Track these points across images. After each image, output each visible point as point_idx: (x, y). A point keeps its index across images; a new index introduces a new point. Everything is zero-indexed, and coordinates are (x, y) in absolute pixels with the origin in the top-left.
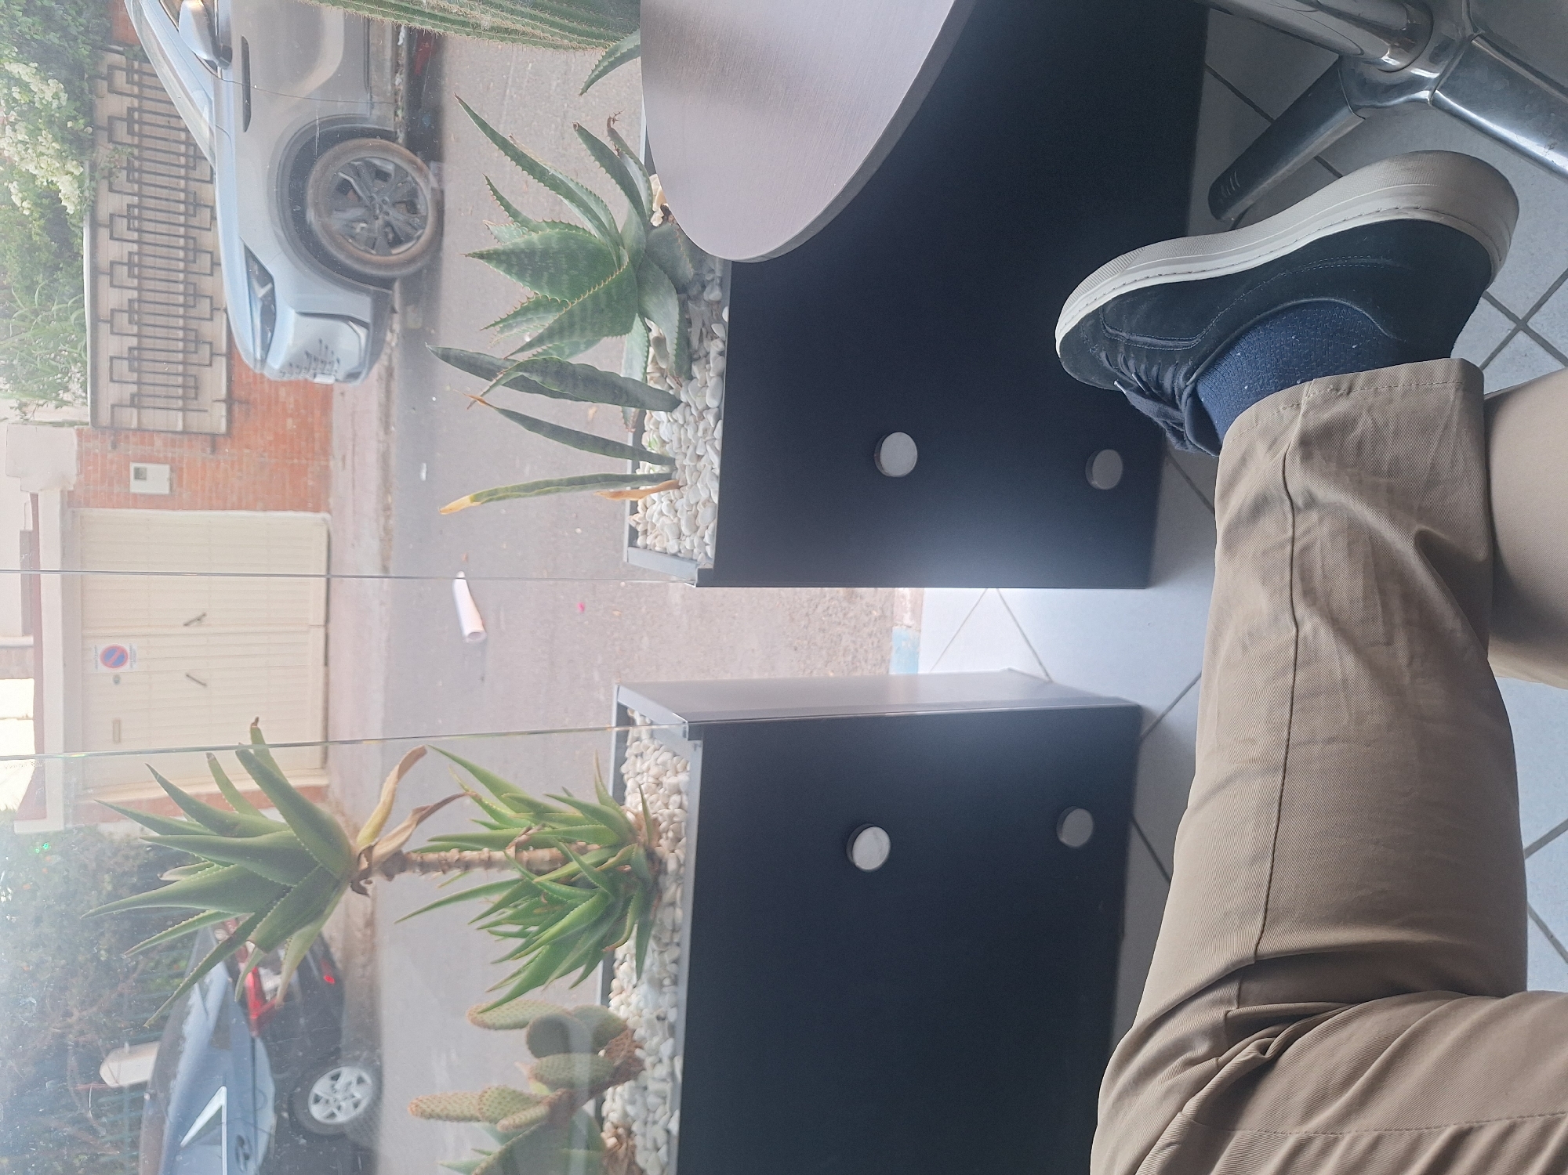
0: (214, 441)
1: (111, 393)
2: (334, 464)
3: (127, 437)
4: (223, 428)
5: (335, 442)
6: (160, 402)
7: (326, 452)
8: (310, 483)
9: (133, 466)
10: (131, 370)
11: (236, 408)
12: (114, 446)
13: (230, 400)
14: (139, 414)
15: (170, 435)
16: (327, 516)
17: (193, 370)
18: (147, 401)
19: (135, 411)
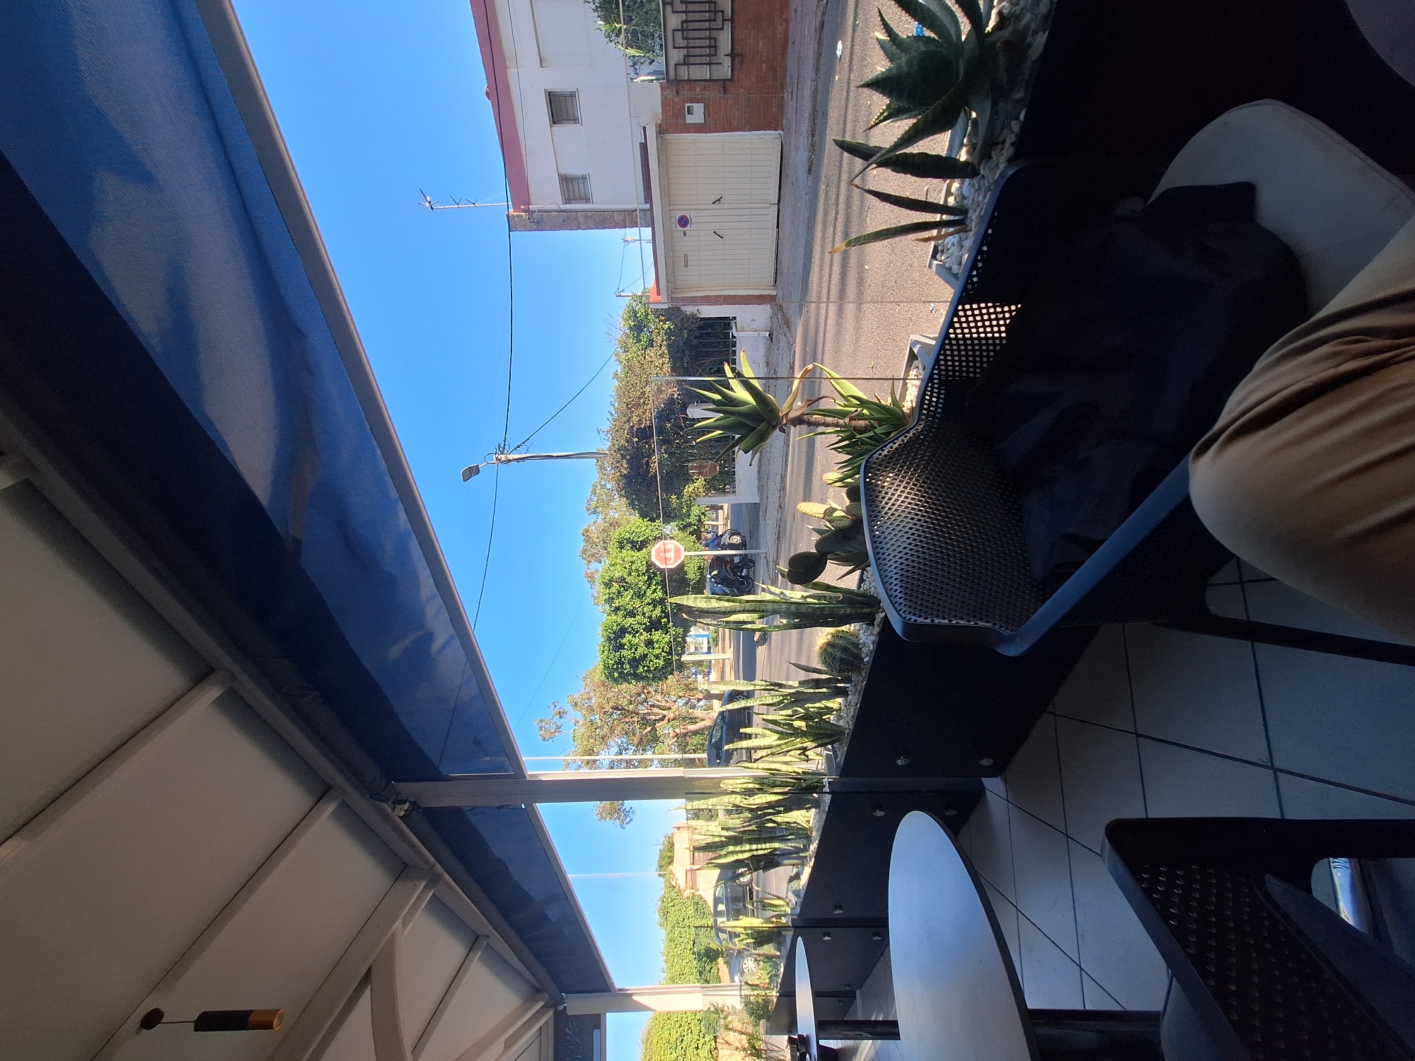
0: (724, 84)
1: (676, 56)
2: (787, 95)
3: (683, 87)
4: (729, 77)
5: (788, 80)
6: (698, 60)
7: (782, 86)
8: (774, 110)
9: (687, 105)
10: (683, 38)
11: (736, 61)
12: (677, 94)
13: (733, 55)
14: (688, 68)
15: (703, 83)
16: (782, 132)
17: (714, 34)
18: (692, 60)
19: (686, 67)
